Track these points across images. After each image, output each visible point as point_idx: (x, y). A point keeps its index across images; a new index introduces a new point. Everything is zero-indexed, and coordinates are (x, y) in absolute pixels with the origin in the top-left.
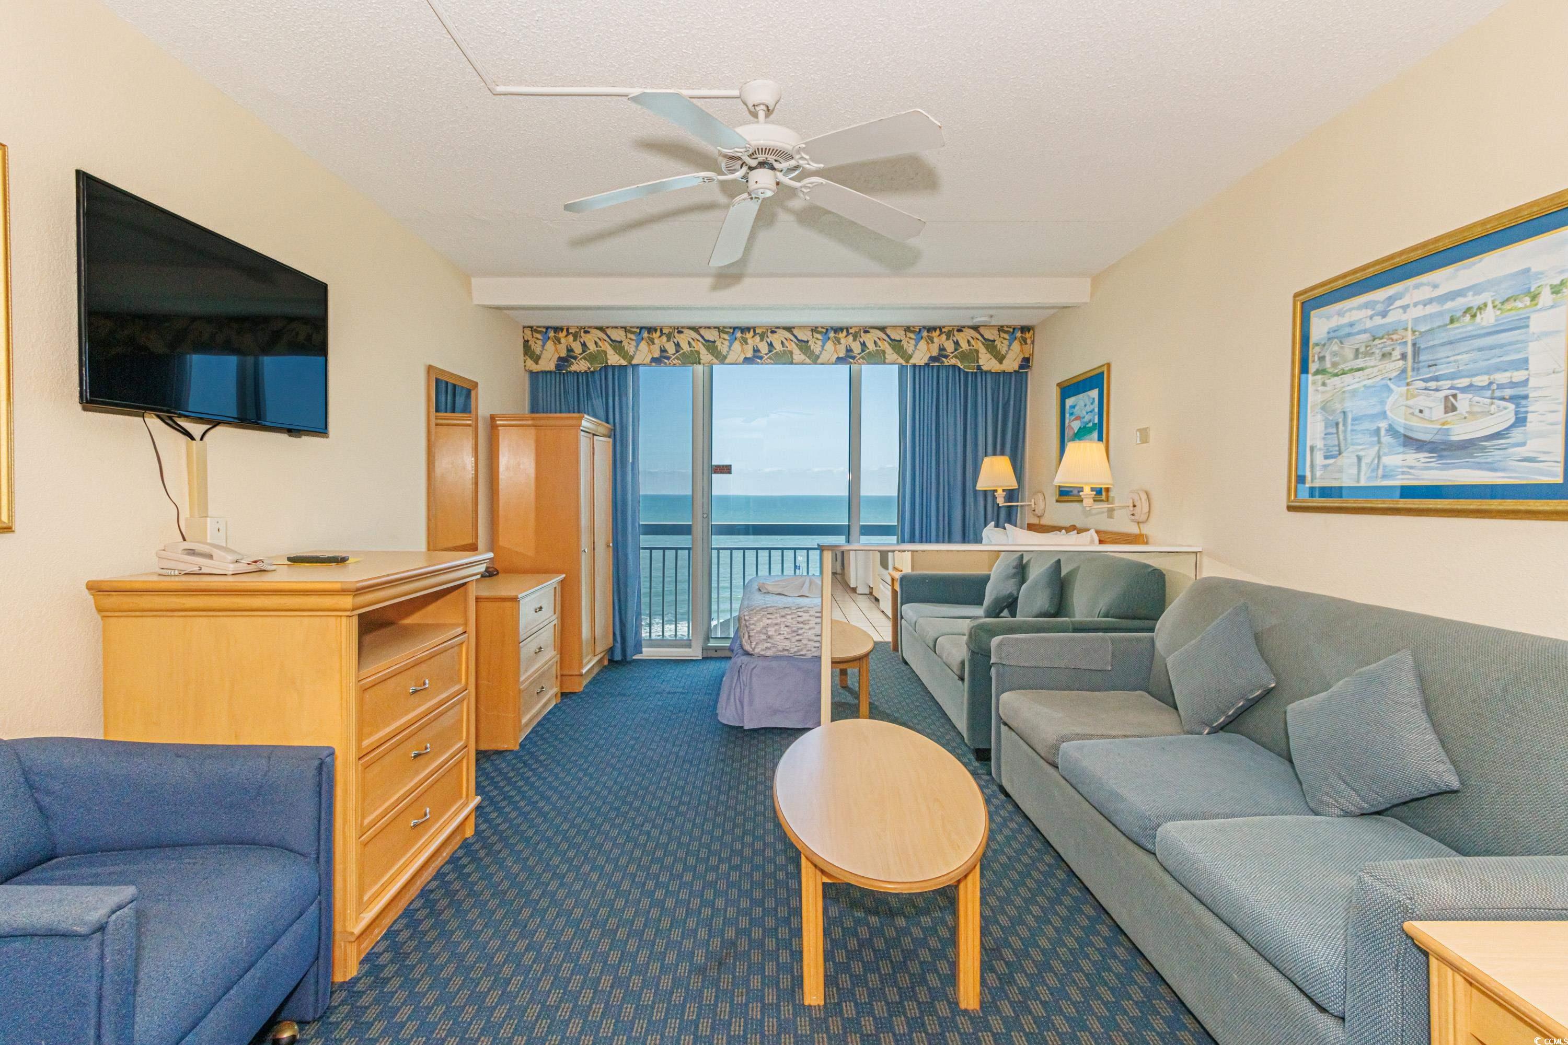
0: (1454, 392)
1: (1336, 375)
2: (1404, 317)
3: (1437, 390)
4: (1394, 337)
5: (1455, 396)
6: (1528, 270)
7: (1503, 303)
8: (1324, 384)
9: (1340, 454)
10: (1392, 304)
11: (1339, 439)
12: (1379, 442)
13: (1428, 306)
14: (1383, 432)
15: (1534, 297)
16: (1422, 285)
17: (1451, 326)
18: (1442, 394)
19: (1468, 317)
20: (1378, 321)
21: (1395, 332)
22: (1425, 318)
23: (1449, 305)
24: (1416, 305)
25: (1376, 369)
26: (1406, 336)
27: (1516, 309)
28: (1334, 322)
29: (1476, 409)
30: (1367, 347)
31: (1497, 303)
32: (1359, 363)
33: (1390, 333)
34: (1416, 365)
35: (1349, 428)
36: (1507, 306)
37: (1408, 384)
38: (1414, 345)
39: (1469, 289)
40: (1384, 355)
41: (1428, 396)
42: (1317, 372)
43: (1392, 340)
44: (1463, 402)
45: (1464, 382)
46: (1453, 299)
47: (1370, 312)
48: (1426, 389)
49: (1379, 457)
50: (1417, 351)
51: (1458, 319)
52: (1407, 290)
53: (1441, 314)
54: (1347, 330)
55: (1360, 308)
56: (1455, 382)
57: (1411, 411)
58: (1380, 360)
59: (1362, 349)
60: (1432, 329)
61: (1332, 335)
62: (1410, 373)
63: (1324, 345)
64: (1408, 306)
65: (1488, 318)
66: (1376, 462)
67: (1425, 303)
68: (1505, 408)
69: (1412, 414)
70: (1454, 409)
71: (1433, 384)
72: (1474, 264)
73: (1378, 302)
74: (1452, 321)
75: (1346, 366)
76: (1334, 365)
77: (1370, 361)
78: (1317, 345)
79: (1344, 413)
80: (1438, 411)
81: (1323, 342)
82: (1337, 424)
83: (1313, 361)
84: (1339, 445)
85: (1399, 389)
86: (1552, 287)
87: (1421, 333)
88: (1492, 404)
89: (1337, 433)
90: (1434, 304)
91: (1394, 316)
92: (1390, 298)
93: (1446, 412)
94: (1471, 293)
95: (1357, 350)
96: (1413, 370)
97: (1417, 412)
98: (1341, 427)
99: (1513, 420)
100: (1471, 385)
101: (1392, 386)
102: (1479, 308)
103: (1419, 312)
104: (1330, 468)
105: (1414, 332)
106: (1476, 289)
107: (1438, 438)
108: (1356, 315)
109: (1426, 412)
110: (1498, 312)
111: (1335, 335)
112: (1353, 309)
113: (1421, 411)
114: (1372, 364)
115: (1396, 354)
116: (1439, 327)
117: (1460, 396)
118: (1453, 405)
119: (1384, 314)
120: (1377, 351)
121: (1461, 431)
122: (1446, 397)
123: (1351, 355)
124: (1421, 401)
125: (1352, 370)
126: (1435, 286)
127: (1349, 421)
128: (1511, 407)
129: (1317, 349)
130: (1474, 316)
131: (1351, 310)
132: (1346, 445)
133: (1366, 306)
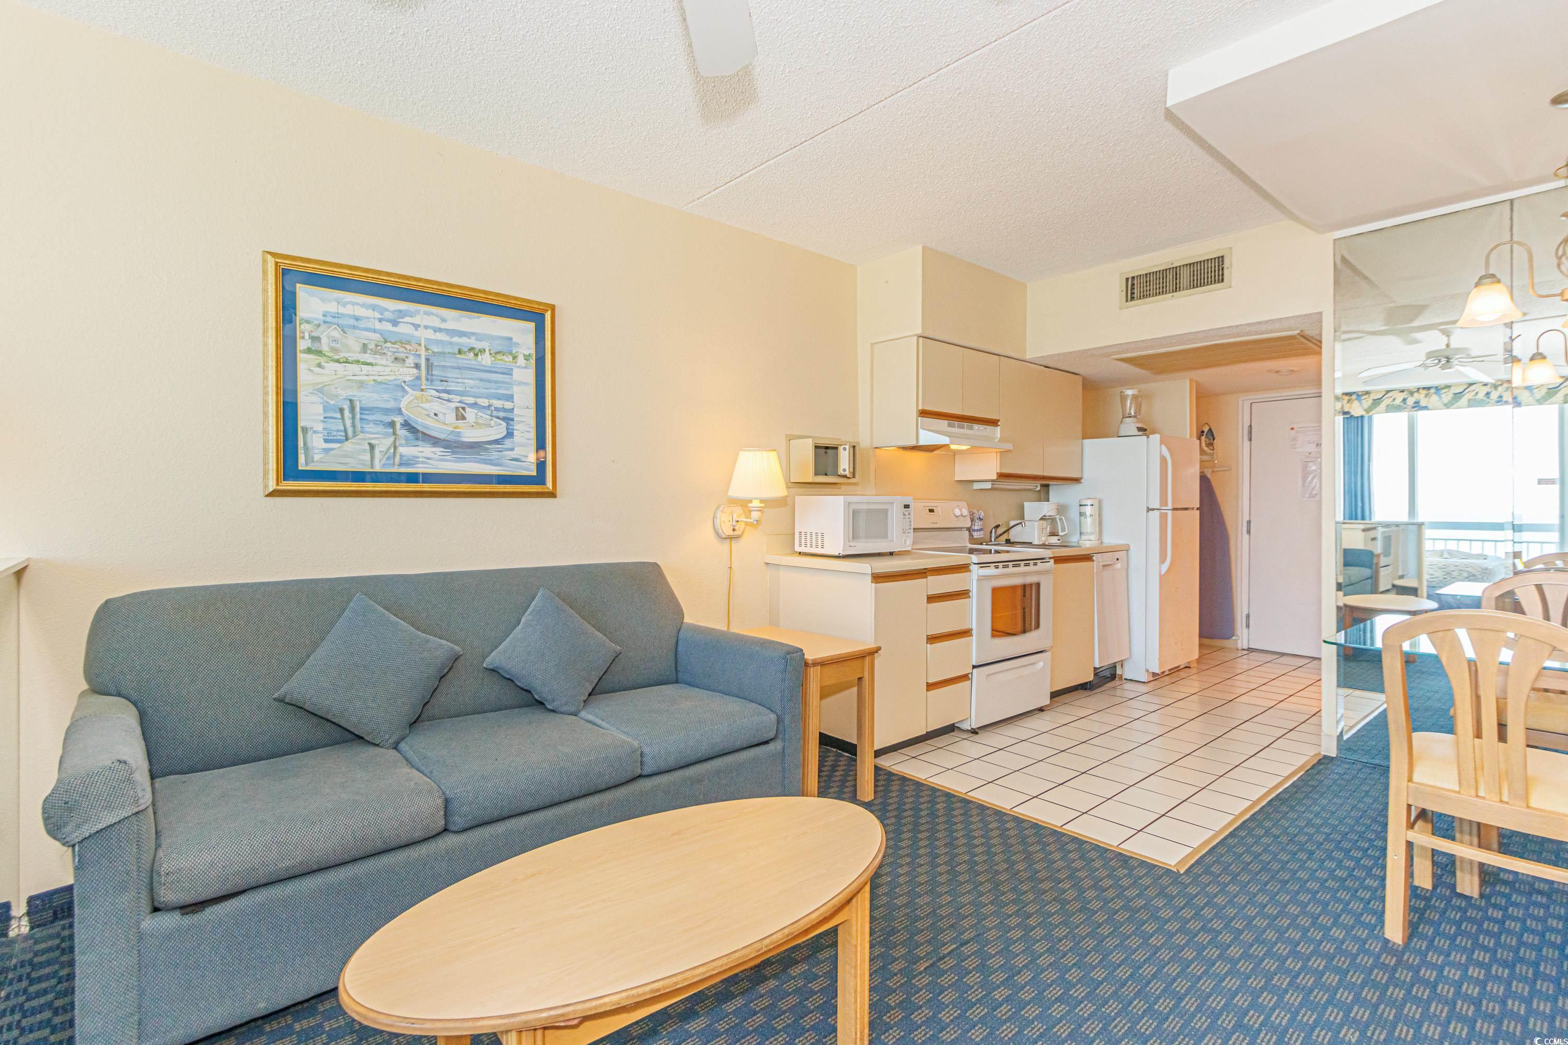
0: (463, 405)
1: (338, 361)
2: (417, 334)
3: (449, 401)
4: (408, 347)
5: (464, 409)
6: (510, 339)
7: (496, 353)
8: (319, 365)
9: (347, 439)
10: (403, 318)
11: (344, 425)
12: (394, 433)
13: (438, 334)
14: (398, 426)
15: (515, 358)
16: (432, 314)
17: (458, 356)
18: (453, 405)
19: (472, 354)
20: (388, 327)
21: (409, 343)
22: (438, 342)
23: (456, 339)
24: (426, 327)
25: (388, 369)
26: (420, 350)
27: (504, 360)
28: (332, 308)
29: (481, 421)
30: (377, 346)
31: (492, 352)
32: (367, 357)
33: (404, 342)
34: (429, 377)
35: (358, 416)
36: (499, 357)
37: (422, 390)
38: (427, 360)
39: (473, 334)
40: (396, 359)
41: (441, 404)
42: (309, 351)
43: (406, 349)
44: (470, 414)
45: (471, 400)
46: (460, 337)
47: (378, 315)
48: (439, 398)
49: (395, 448)
50: (429, 366)
51: (465, 353)
52: (417, 312)
53: (451, 343)
54: (352, 322)
55: (364, 306)
56: (463, 398)
57: (427, 413)
58: (393, 362)
59: (372, 346)
60: (444, 353)
61: (329, 319)
62: (424, 381)
63: (319, 326)
64: (419, 326)
65: (486, 360)
66: (392, 450)
67: (437, 330)
68: (500, 424)
69: (428, 415)
70: (464, 418)
71: (445, 396)
72: (475, 318)
73: (387, 310)
74: (460, 352)
75: (352, 356)
76: (333, 350)
77: (377, 359)
78: (308, 322)
79: (351, 401)
80: (451, 417)
81: (316, 323)
82: (342, 410)
83: (303, 338)
84: (346, 431)
85: (415, 393)
86: (524, 355)
87: (433, 352)
88: (492, 420)
89: (343, 418)
90: (443, 333)
91: (404, 329)
92: (400, 311)
93: (457, 419)
94: (474, 338)
95: (365, 345)
96: (427, 380)
97: (432, 415)
98: (347, 414)
99: (505, 433)
100: (476, 404)
101: (406, 388)
102: (480, 350)
103: (430, 334)
104: (333, 452)
105: (427, 349)
106: (479, 337)
107: (451, 437)
108: (360, 312)
109: (440, 416)
110: (493, 359)
111: (330, 320)
112: (358, 304)
113: (436, 415)
114: (384, 362)
115: (411, 361)
116: (449, 353)
117: (468, 409)
118: (462, 414)
119: (395, 323)
120: (389, 354)
121: (470, 435)
122: (457, 408)
123: (357, 347)
124: (436, 406)
125: (358, 362)
126: (444, 320)
127: (358, 410)
128: (504, 424)
129: (306, 327)
130: (476, 355)
131: (354, 304)
132: (354, 432)
133: (374, 308)
